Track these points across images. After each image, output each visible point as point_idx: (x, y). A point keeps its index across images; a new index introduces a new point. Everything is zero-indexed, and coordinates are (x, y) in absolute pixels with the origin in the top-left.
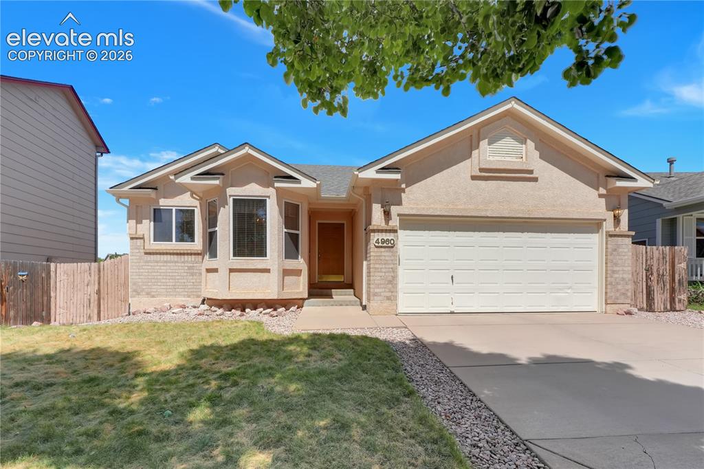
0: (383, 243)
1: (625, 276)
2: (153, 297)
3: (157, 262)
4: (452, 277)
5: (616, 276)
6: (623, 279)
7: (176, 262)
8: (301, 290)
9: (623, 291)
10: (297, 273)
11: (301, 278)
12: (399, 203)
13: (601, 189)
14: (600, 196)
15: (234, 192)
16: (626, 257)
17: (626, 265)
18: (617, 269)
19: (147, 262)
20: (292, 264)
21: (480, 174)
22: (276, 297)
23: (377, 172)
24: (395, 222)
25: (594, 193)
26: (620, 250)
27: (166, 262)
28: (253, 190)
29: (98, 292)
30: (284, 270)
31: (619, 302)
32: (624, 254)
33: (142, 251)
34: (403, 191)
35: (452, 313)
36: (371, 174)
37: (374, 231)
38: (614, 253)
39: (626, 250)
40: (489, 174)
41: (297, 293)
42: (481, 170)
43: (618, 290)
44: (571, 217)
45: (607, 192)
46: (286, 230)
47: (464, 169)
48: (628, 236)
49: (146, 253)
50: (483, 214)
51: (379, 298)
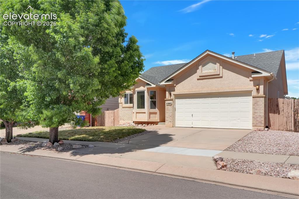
0: (168, 104)
1: (261, 114)
2: (124, 120)
3: (125, 110)
4: (192, 115)
5: (256, 114)
6: (260, 116)
7: (129, 110)
8: (157, 119)
9: (260, 121)
10: (155, 113)
11: (157, 115)
12: (174, 91)
13: (250, 78)
14: (251, 81)
15: (137, 89)
16: (262, 106)
17: (262, 110)
18: (257, 111)
19: (123, 110)
20: (153, 110)
21: (200, 78)
22: (147, 121)
23: (165, 82)
24: (173, 97)
25: (248, 80)
26: (259, 103)
27: (127, 110)
28: (141, 89)
29: (114, 119)
30: (150, 113)
31: (258, 125)
32: (260, 105)
33: (122, 107)
34: (175, 86)
35: (192, 127)
36: (163, 83)
37: (166, 100)
38: (255, 105)
39: (261, 103)
40: (203, 78)
41: (155, 120)
42: (200, 77)
43: (257, 121)
44: (236, 91)
45: (253, 79)
46: (151, 100)
47: (195, 76)
48: (262, 97)
49: (123, 108)
50: (201, 92)
51: (168, 121)
